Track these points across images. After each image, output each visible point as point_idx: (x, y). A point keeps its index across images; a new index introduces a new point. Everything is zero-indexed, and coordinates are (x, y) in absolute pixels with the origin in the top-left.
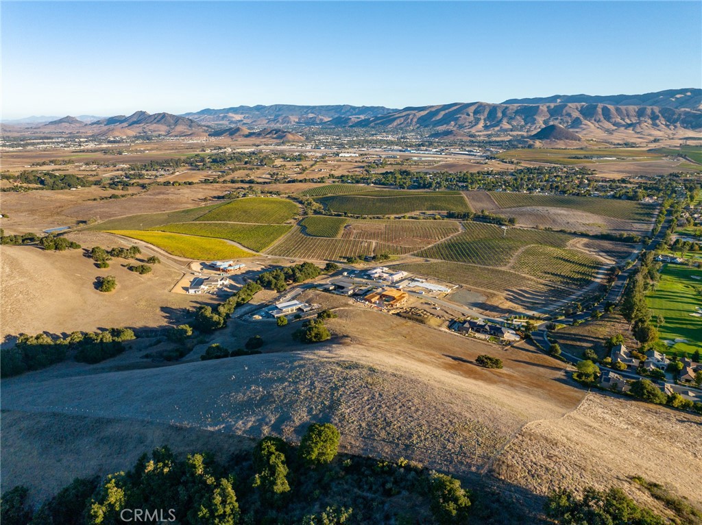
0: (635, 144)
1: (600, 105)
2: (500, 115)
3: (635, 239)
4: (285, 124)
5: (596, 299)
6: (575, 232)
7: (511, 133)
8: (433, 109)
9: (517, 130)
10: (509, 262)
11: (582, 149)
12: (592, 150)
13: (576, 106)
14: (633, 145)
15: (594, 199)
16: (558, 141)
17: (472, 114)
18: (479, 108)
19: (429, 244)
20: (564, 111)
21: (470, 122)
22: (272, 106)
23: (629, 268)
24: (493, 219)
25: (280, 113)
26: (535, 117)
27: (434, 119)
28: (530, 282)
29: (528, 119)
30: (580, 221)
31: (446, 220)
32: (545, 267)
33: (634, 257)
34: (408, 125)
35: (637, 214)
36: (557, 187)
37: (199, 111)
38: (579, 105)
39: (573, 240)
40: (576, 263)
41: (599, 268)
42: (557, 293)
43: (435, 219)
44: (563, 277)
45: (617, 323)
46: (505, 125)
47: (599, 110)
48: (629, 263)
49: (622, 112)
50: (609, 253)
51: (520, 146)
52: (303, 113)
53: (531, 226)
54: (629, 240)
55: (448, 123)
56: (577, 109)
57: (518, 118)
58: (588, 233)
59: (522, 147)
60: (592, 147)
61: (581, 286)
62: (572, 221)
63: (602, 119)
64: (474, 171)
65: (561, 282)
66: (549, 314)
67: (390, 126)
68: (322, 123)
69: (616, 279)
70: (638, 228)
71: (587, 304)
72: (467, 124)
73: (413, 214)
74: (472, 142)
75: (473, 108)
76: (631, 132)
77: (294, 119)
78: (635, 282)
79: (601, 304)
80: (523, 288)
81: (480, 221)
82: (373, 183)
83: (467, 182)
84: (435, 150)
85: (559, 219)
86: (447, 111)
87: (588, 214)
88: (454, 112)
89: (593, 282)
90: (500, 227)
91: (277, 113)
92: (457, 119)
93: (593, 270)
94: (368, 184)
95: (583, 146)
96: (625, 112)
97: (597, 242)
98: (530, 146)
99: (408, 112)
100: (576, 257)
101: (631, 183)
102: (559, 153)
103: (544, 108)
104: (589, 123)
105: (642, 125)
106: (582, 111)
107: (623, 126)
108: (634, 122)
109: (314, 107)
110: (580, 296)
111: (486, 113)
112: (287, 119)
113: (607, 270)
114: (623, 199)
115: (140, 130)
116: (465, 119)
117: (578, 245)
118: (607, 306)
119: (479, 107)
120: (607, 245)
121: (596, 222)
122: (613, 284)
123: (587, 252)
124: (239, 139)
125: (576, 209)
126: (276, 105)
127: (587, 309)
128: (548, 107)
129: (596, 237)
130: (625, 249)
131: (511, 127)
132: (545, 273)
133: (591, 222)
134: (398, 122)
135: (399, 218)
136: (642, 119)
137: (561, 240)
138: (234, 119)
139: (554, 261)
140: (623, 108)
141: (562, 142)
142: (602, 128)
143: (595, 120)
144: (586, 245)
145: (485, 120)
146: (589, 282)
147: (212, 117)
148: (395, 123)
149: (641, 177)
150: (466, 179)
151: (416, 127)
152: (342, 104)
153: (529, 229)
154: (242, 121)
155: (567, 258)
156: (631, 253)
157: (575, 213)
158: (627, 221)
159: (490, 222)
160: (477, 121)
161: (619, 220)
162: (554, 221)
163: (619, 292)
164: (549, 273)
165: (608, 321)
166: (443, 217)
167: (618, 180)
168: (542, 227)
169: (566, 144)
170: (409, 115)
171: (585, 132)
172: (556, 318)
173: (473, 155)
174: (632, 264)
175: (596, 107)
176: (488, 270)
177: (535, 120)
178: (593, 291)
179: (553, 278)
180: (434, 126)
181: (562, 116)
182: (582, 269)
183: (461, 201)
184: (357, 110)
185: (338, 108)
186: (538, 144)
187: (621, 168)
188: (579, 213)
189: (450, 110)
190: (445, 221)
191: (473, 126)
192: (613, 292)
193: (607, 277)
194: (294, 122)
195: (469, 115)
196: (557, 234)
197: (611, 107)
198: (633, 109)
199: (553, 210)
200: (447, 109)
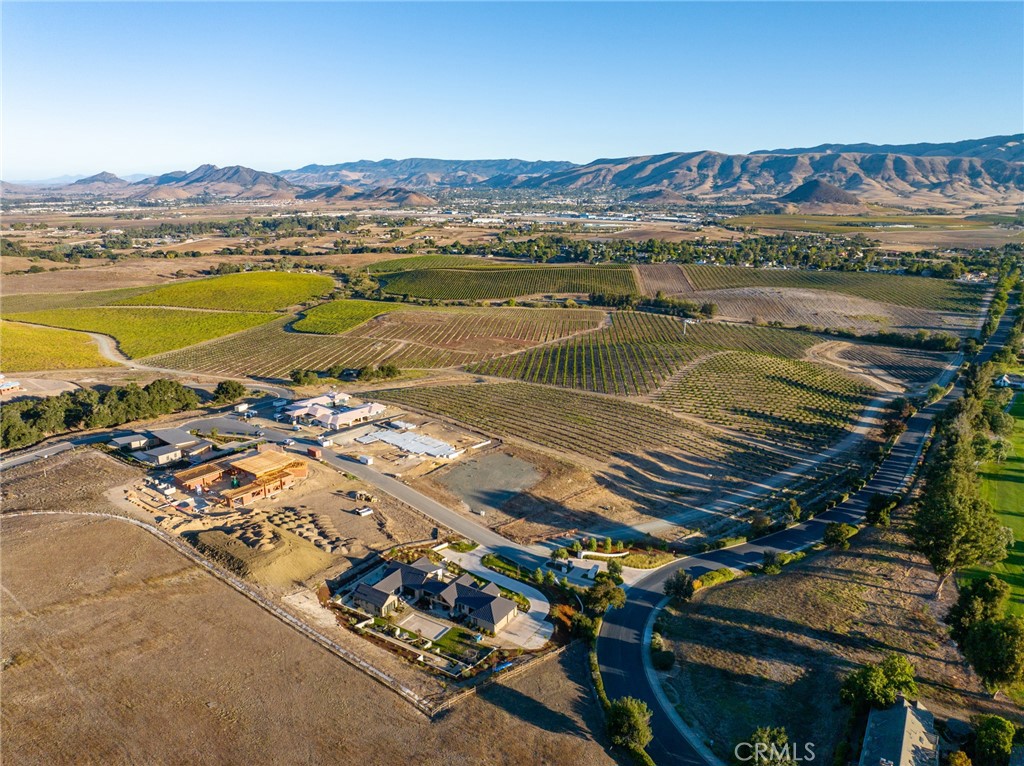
0: (945, 210)
1: (891, 156)
2: (737, 170)
3: (948, 344)
4: (421, 186)
5: (848, 482)
6: (826, 330)
7: (753, 196)
8: (638, 162)
9: (764, 192)
10: (657, 386)
11: (860, 215)
12: (876, 217)
13: (854, 156)
14: (941, 212)
15: (870, 275)
16: (824, 205)
17: (695, 169)
18: (706, 160)
19: (517, 348)
20: (836, 165)
21: (691, 181)
22: (405, 161)
23: (935, 401)
24: (674, 307)
25: (417, 170)
26: (791, 173)
27: (638, 176)
28: (686, 434)
29: (780, 176)
30: (839, 311)
31: (586, 309)
32: (739, 398)
33: (947, 378)
34: (599, 184)
35: (951, 299)
36: (806, 257)
37: (301, 167)
38: (858, 156)
39: (821, 345)
40: (817, 390)
41: (868, 402)
42: (748, 463)
43: (565, 306)
44: (777, 421)
45: (898, 568)
46: (745, 185)
47: (890, 163)
48: (935, 392)
49: (924, 165)
50: (892, 369)
51: (763, 211)
52: (450, 170)
53: (743, 320)
54: (936, 346)
55: (658, 182)
56: (855, 161)
57: (766, 174)
58: (852, 331)
59: (766, 213)
60: (877, 214)
61: (817, 445)
62: (823, 310)
63: (894, 176)
64: (678, 240)
65: (769, 434)
66: (702, 529)
67: (572, 186)
68: (475, 183)
69: (905, 428)
70: (953, 325)
71: (822, 495)
72: (687, 183)
73: (528, 299)
74: (692, 206)
75: (696, 161)
76: (938, 195)
77: (434, 178)
78: (952, 440)
79: (862, 495)
80: (665, 449)
81: (650, 311)
82: (492, 253)
83: (652, 251)
84: (627, 215)
85: (799, 308)
86: (658, 164)
87: (856, 299)
88: (667, 166)
89: (849, 433)
90: (682, 321)
91: (413, 171)
92: (672, 176)
93: (854, 406)
94: (484, 254)
95: (862, 212)
96: (929, 166)
97: (869, 348)
98: (778, 211)
99: (600, 166)
100: (819, 378)
101: (938, 258)
102: (822, 221)
103: (804, 160)
104: (873, 182)
105: (956, 185)
106: (862, 165)
107: (926, 186)
108: (943, 180)
109: (467, 163)
110: (810, 471)
111: (716, 168)
112: (424, 178)
113: (886, 406)
114: (923, 276)
115: (200, 190)
116: (685, 175)
117: (828, 354)
118: (876, 505)
119: (706, 158)
120: (890, 354)
121: (872, 313)
122: (897, 440)
123: (847, 368)
124: (338, 203)
125: (835, 290)
126: (412, 159)
127: (820, 513)
128: (811, 159)
129: (868, 339)
130: (929, 362)
131: (753, 188)
132: (735, 411)
133: (862, 312)
134: (584, 180)
135: (500, 305)
136: (954, 176)
137: (796, 344)
138: (348, 179)
139: (764, 384)
140: (925, 159)
141: (829, 205)
142: (892, 189)
143: (883, 178)
144: (846, 355)
145: (715, 177)
146: (837, 435)
147: (316, 175)
148: (579, 183)
149: (956, 250)
150: (651, 247)
151: (611, 187)
152: (508, 158)
153: (737, 325)
154: (358, 180)
155: (796, 378)
156: (941, 370)
157: (831, 297)
158: (932, 311)
159: (666, 313)
160: (703, 178)
161: (916, 310)
162: (789, 311)
163: (910, 460)
164: (742, 412)
165: (872, 557)
166: (580, 303)
167: (917, 254)
168: (763, 321)
169: (835, 209)
170: (600, 170)
171: (866, 195)
172: (718, 545)
173: (685, 222)
174: (944, 393)
175: (885, 157)
176: (602, 401)
177: (791, 177)
178: (845, 457)
179: (752, 424)
180: (637, 187)
181: (832, 171)
182: (825, 403)
183: (627, 279)
184: (530, 167)
185: (502, 164)
186: (791, 208)
187: (923, 239)
188: (840, 297)
189: (663, 162)
190: (584, 309)
191: (695, 187)
192: (895, 463)
193: (885, 422)
194: (435, 182)
195: (690, 170)
196: (790, 335)
197: (908, 159)
198: (941, 161)
199: (789, 293)
200: (659, 161)
